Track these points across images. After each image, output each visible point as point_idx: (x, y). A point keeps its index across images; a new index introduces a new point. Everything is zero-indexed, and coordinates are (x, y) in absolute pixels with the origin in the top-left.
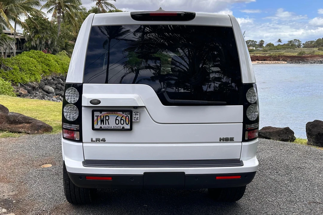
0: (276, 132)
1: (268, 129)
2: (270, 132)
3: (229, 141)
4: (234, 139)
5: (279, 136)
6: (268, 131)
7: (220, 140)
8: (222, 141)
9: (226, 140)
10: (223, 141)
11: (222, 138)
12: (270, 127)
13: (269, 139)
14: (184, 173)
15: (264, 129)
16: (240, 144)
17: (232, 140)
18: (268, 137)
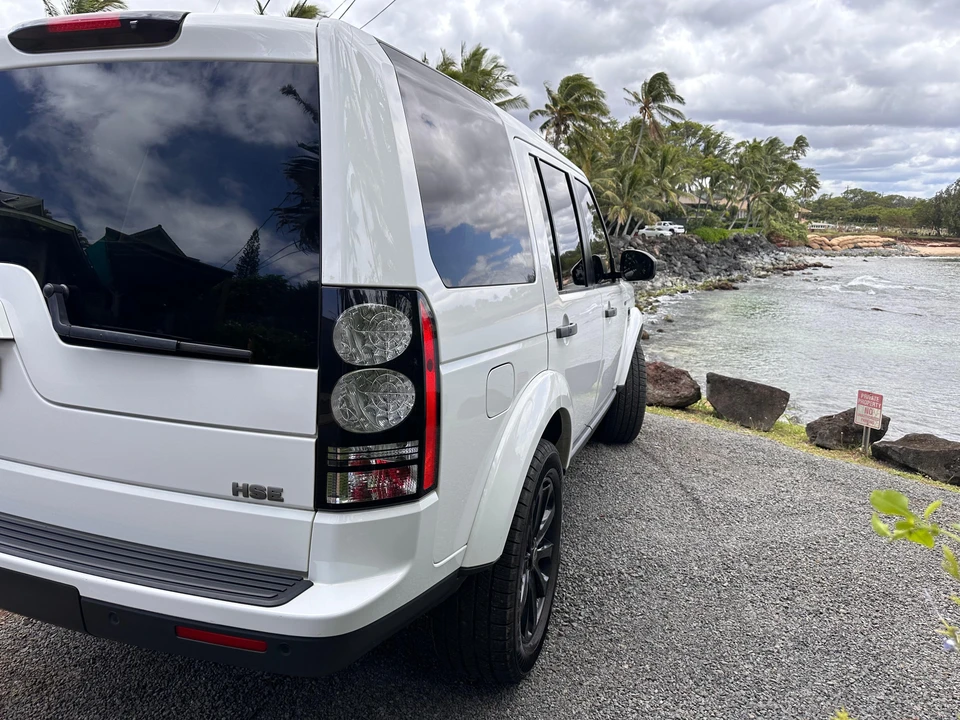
0: (938, 453)
1: (921, 441)
2: (917, 453)
3: (267, 500)
4: (283, 496)
5: (947, 467)
6: (917, 447)
7: (235, 493)
8: (241, 495)
9: (256, 494)
10: (246, 495)
11: (240, 485)
12: (931, 436)
13: (913, 471)
14: (75, 591)
15: (908, 439)
16: (307, 517)
17: (275, 496)
18: (911, 465)
